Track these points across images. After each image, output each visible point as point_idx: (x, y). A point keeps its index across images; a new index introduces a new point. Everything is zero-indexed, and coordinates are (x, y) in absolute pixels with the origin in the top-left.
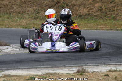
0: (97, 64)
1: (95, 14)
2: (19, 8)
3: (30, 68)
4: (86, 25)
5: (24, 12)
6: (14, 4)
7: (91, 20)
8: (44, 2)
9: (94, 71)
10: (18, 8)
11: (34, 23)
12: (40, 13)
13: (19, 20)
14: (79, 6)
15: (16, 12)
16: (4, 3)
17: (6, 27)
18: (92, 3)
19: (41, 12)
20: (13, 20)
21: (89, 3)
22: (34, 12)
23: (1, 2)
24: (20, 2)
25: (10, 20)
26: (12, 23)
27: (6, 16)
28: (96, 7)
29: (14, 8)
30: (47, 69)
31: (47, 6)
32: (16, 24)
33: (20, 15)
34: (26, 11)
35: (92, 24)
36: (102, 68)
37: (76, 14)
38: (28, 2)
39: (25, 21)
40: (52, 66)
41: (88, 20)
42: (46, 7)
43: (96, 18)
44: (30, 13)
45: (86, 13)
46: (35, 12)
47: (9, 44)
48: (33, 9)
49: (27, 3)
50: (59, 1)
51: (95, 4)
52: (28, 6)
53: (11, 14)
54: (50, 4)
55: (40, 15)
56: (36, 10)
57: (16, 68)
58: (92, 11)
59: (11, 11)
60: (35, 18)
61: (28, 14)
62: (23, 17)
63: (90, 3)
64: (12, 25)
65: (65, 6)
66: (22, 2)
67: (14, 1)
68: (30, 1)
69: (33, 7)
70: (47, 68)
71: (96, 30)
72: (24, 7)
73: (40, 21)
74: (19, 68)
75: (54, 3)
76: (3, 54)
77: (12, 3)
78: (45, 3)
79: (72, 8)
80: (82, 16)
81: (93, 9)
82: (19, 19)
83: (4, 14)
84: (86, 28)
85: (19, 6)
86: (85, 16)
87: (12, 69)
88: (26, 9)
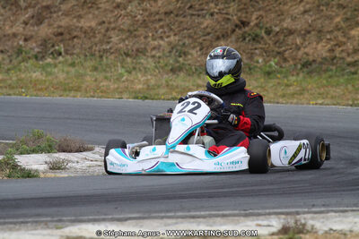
0: (341, 209)
1: (349, 59)
2: (127, 39)
3: (144, 218)
4: (322, 90)
5: (141, 52)
6: (114, 29)
7: (338, 76)
8: (200, 24)
9: (331, 229)
10: (124, 40)
11: (170, 83)
12: (189, 54)
13: (126, 74)
14: (305, 35)
15: (118, 50)
16: (84, 23)
17: (88, 95)
18: (342, 28)
19: (190, 51)
20: (109, 75)
21: (333, 25)
22: (170, 52)
23: (75, 20)
24: (129, 22)
25: (100, 76)
26: (104, 83)
27: (89, 64)
28: (354, 37)
29: (112, 39)
30: (192, 220)
31: (209, 34)
32: (116, 86)
33: (129, 60)
34: (148, 47)
35: (342, 87)
36: (356, 220)
37: (294, 59)
38: (153, 22)
39: (145, 78)
40: (207, 213)
41: (331, 77)
42: (207, 37)
43: (353, 70)
44: (158, 55)
45: (324, 55)
46: (174, 51)
47: (90, 146)
48: (170, 43)
49: (150, 24)
50: (244, 19)
51: (352, 29)
52: (153, 35)
53: (104, 58)
54: (218, 27)
55: (189, 60)
56: (178, 45)
57: (103, 217)
58: (341, 49)
59: (104, 47)
60: (173, 71)
61: (153, 57)
62: (138, 66)
63: (337, 26)
64: (104, 88)
65: (263, 33)
66: (138, 21)
67: (112, 20)
68: (160, 20)
69: (168, 37)
70: (193, 217)
71: (351, 106)
72: (142, 38)
73: (188, 78)
74: (110, 217)
75: (229, 26)
76: (72, 175)
77: (106, 25)
78: (202, 27)
79: (281, 40)
80: (310, 64)
81: (345, 43)
82: (127, 71)
83: (82, 57)
84: (320, 102)
85: (127, 34)
86: (321, 63)
87: (89, 221)
88: (147, 44)
